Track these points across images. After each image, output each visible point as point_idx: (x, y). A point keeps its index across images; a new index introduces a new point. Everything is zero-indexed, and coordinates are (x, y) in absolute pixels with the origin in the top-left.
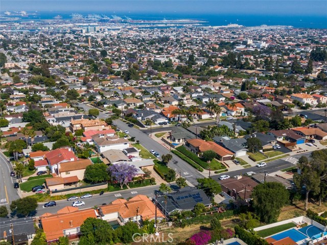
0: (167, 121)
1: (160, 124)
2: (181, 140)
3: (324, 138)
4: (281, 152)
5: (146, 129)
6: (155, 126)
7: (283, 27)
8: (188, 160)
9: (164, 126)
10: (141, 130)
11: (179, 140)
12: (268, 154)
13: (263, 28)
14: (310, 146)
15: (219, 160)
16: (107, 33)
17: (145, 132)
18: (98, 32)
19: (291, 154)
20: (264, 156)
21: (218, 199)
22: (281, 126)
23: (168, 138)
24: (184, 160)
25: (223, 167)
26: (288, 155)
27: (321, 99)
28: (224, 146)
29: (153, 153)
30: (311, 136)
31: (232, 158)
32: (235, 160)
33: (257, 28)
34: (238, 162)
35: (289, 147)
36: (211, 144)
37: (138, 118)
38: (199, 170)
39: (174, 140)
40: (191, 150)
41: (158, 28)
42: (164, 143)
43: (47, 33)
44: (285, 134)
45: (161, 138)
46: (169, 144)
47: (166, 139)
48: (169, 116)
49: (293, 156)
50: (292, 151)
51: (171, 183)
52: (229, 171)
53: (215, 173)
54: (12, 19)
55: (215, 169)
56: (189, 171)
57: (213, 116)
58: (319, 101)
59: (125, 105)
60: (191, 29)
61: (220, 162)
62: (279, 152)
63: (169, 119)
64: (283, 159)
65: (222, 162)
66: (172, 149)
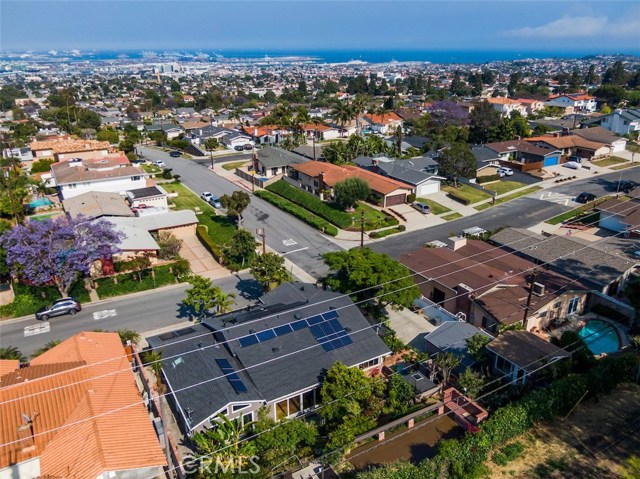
0: (252, 143)
1: (237, 148)
2: (280, 171)
3: (597, 153)
4: (519, 184)
5: (207, 158)
6: (226, 152)
7: (419, 63)
8: (294, 210)
9: (245, 152)
10: (194, 160)
11: (275, 170)
12: (492, 186)
13: (394, 64)
14: (575, 169)
15: (376, 204)
16: (188, 72)
17: (201, 163)
18: (176, 71)
19: (543, 184)
20: (482, 193)
21: (407, 324)
22: (498, 134)
23: (250, 168)
24: (285, 210)
25: (389, 219)
26: (539, 188)
27: (533, 106)
28: (383, 174)
29: (208, 198)
30: (566, 150)
31: (410, 199)
32: (416, 202)
33: (386, 64)
34: (426, 207)
35: (534, 173)
36: (351, 169)
37: (193, 141)
38: (326, 233)
39: (264, 171)
40: (303, 187)
41: (258, 66)
42: (240, 178)
43: (106, 74)
44: (512, 148)
45: (234, 171)
46: (252, 180)
47: (244, 169)
48: (256, 134)
49: (553, 189)
50: (541, 179)
51: (241, 272)
52: (408, 230)
53: (372, 236)
54: (59, 60)
55: (370, 225)
56: (297, 235)
57: (346, 134)
58: (529, 110)
59: (181, 132)
60: (302, 67)
61: (379, 209)
62: (513, 183)
63: (258, 141)
64: (531, 196)
65: (386, 209)
66: (257, 188)
